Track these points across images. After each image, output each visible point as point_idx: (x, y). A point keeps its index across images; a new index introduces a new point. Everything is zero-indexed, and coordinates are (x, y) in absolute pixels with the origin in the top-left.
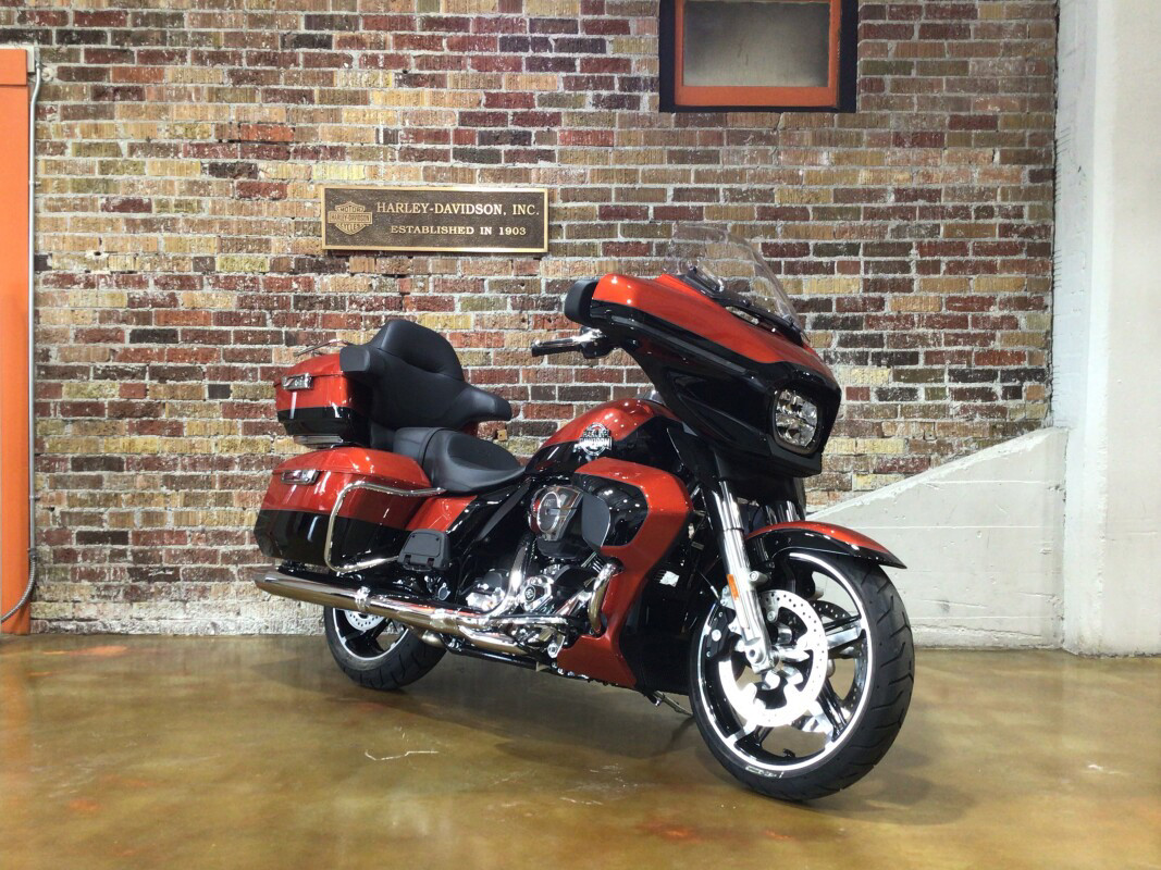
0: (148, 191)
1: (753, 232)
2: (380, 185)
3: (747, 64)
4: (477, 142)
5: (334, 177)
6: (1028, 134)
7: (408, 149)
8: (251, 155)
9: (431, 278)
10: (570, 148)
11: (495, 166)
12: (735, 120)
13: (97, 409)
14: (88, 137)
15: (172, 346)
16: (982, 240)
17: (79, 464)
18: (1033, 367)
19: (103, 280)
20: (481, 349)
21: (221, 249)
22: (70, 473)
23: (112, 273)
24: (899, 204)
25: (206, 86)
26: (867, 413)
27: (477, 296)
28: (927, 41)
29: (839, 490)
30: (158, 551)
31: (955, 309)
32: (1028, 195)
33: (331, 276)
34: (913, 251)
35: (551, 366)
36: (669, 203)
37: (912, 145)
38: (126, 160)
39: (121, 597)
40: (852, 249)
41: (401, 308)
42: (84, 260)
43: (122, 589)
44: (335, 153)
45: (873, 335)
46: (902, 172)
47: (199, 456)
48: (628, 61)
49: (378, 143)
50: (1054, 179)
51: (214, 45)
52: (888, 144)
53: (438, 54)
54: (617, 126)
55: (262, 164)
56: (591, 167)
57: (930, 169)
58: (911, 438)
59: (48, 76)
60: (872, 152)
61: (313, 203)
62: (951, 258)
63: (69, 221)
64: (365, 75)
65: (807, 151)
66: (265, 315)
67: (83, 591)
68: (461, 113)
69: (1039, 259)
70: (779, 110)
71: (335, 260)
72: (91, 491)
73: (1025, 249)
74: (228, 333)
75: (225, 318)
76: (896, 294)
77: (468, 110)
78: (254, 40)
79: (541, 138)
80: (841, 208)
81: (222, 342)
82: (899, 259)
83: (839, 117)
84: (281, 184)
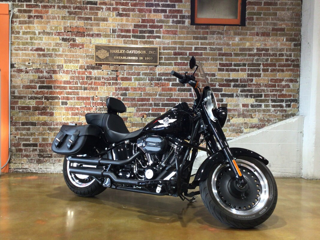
0: (44, 45)
1: (216, 60)
2: (111, 45)
3: (215, 12)
4: (139, 33)
5: (98, 42)
6: (293, 33)
7: (119, 34)
8: (74, 36)
9: (125, 72)
10: (165, 35)
11: (144, 40)
12: (212, 28)
13: (29, 108)
14: (27, 29)
15: (50, 90)
16: (280, 63)
17: (23, 124)
18: (294, 99)
19: (31, 71)
20: (140, 92)
21: (65, 62)
22: (21, 126)
23: (33, 69)
24: (258, 52)
25: (61, 15)
26: (248, 111)
27: (138, 77)
28: (266, 7)
29: (240, 133)
30: (46, 149)
31: (273, 82)
32: (293, 50)
33: (97, 71)
34: (261, 66)
35: (159, 97)
36: (193, 51)
37: (261, 36)
38: (37, 37)
39: (35, 162)
40: (244, 65)
41: (116, 80)
42: (25, 65)
43: (36, 160)
44: (98, 35)
45: (250, 89)
46: (258, 43)
47: (58, 122)
48: (182, 10)
49: (110, 33)
50: (300, 46)
51: (63, 4)
52: (255, 36)
53: (128, 7)
54: (179, 29)
55: (77, 38)
56: (171, 41)
57: (266, 43)
58: (260, 118)
59: (15, 11)
60: (250, 38)
61: (92, 50)
62: (272, 68)
63: (21, 54)
64: (107, 13)
65: (232, 37)
66: (77, 82)
67: (24, 161)
68: (134, 24)
69: (296, 68)
70: (224, 25)
71: (98, 66)
72: (27, 132)
73: (292, 65)
74: (66, 87)
75: (65, 82)
76: (256, 78)
77: (136, 24)
78: (75, 2)
79: (157, 32)
80: (241, 53)
81: (65, 89)
82: (257, 68)
83: (241, 28)
84: (82, 44)
